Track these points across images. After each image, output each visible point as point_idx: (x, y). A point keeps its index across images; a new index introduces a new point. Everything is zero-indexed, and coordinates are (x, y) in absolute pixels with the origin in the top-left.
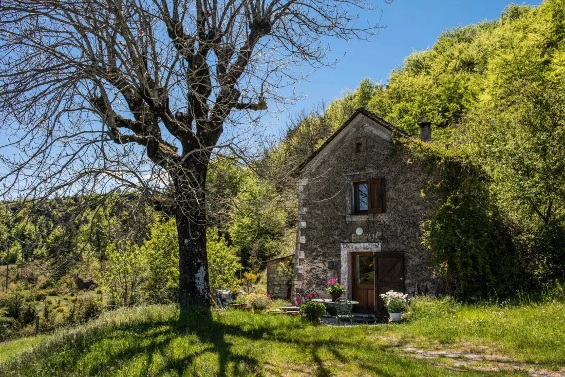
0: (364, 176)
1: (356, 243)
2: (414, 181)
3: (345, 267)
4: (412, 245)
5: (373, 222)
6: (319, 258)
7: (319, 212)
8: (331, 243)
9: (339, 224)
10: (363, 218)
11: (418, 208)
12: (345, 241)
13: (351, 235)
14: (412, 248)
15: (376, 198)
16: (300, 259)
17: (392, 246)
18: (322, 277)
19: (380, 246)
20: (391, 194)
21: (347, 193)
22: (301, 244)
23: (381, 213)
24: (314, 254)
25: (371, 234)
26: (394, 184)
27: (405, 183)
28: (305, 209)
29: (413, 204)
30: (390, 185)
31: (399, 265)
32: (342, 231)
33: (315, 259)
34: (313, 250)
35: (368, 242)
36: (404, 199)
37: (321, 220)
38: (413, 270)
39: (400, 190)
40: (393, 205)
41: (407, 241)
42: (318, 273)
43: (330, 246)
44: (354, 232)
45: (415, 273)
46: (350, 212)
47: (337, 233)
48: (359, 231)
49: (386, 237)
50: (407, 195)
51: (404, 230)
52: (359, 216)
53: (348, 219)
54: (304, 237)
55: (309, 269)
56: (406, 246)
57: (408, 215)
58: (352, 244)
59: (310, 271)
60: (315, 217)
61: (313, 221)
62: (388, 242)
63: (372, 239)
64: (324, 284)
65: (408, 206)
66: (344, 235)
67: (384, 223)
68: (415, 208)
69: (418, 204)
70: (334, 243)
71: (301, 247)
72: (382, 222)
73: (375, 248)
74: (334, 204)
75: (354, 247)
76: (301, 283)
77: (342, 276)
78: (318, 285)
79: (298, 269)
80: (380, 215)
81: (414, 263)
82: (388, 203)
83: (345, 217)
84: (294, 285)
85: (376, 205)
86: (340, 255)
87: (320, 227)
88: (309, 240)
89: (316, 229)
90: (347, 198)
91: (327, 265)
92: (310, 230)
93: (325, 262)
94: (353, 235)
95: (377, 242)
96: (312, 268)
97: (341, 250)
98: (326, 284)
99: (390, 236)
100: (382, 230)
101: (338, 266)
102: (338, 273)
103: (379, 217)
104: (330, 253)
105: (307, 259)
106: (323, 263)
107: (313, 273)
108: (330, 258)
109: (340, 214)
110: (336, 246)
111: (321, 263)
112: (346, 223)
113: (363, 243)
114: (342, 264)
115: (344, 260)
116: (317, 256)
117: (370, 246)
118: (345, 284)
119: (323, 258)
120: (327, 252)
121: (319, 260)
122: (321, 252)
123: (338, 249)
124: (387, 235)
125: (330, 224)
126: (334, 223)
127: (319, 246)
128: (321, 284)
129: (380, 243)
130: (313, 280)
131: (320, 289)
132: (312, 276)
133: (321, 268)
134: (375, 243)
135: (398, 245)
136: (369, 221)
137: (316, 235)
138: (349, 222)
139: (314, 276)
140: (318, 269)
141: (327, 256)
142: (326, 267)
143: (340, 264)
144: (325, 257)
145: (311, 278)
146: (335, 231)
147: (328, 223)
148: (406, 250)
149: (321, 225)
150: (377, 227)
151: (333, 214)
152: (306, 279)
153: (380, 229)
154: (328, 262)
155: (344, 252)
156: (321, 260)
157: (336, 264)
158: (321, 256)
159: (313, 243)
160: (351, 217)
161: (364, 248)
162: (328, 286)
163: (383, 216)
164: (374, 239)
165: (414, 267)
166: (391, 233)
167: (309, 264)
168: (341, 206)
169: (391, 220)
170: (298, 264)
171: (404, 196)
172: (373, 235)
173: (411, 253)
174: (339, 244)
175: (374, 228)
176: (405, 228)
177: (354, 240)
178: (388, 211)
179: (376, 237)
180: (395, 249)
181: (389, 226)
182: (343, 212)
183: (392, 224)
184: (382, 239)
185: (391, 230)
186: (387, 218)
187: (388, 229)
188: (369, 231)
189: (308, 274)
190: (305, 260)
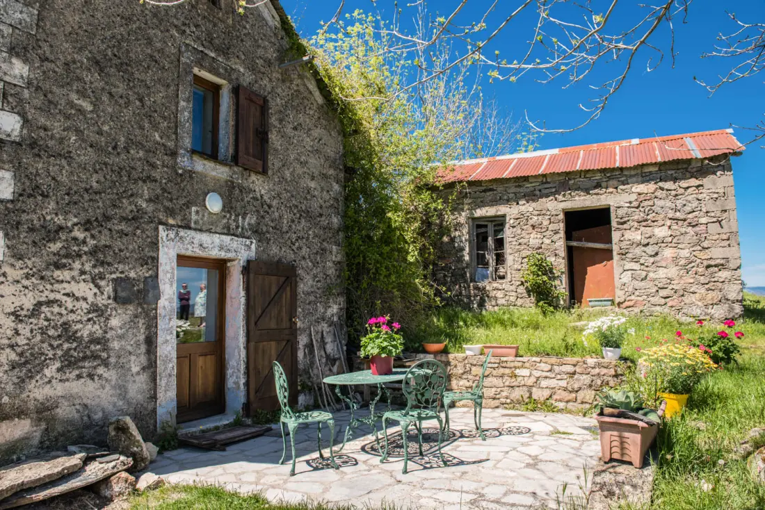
0: (226, 70)
1: (201, 230)
2: (308, 132)
3: (169, 295)
5: (241, 189)
6: (77, 265)
8: (123, 219)
9: (153, 166)
10: (219, 172)
11: (313, 185)
12: (171, 221)
13: (188, 205)
14: (304, 258)
17: (274, 250)
18: (85, 331)
19: (253, 246)
20: (274, 139)
21: (184, 92)
23: (256, 174)
24: (55, 247)
25: (237, 216)
26: (280, 121)
27: (296, 128)
29: (306, 176)
30: (273, 120)
32: (164, 190)
33: (58, 266)
34: (53, 233)
35: (229, 234)
36: (294, 160)
37: (94, 137)
38: (304, 302)
39: (289, 140)
40: (277, 163)
41: (297, 245)
42: (72, 317)
43: (123, 226)
44: (197, 201)
45: (308, 307)
46: (187, 142)
47: (146, 190)
48: (214, 204)
49: (264, 229)
50: (298, 154)
51: (293, 221)
53: (184, 161)
54: (6, 176)
56: (295, 253)
57: (299, 193)
58: (191, 233)
59: (35, 311)
60: (68, 117)
61: (57, 127)
62: (268, 241)
63: (237, 227)
64: (95, 357)
65: (299, 176)
66: (167, 204)
67: (262, 196)
68: (309, 185)
70: (136, 219)
72: (258, 195)
75: (196, 242)
77: (162, 324)
78: (69, 363)
80: (253, 177)
82: (269, 157)
83: (174, 154)
85: (251, 150)
86: (155, 260)
87: (86, 156)
88: (30, 190)
89: (68, 157)
91: (109, 289)
92: (39, 156)
93: (102, 278)
94: (194, 209)
95: (248, 238)
96: (43, 299)
97: (160, 245)
98: (104, 355)
99: (271, 229)
100: (258, 211)
101: (150, 295)
102: (147, 315)
103: (253, 182)
104: (121, 250)
105: (19, 264)
106: (93, 281)
107: (47, 319)
108: (121, 267)
109: (158, 138)
110: (143, 232)
111: (84, 281)
112: (174, 168)
113: (218, 235)
114: (162, 287)
115: (169, 275)
116: (67, 256)
117: (235, 245)
118: (169, 348)
119: (94, 266)
120: (109, 247)
121: (76, 273)
122: (84, 242)
123: (149, 240)
124: (266, 226)
125: (123, 156)
126: (140, 159)
127: (75, 220)
128: (85, 358)
129: (254, 241)
130: (45, 345)
131: (79, 377)
132: (43, 331)
133: (85, 299)
134: (244, 240)
135: (283, 249)
136: (232, 182)
137: (63, 178)
138: (185, 171)
139: (51, 332)
140: (69, 303)
141: (109, 259)
142: (105, 296)
143: (156, 287)
144: (102, 263)
145: (39, 338)
146: (140, 183)
147: (118, 154)
148: (295, 261)
149: (89, 149)
150: (248, 202)
151: (137, 132)
152: (12, 347)
153: (254, 209)
154: (113, 280)
155: (167, 254)
156: (83, 272)
157: (142, 286)
158: (84, 258)
159: (52, 205)
160: (192, 160)
161: (221, 248)
162: (113, 360)
163: (260, 181)
164: (242, 229)
165: (305, 295)
166: (272, 221)
167: (26, 283)
168: (164, 118)
169: (273, 194)
171: (295, 154)
172: (240, 219)
173: (302, 268)
174: (153, 226)
175: (243, 204)
176: (294, 217)
177: (195, 223)
178: (268, 173)
179: (246, 224)
180: (278, 258)
181: (269, 207)
182: (168, 137)
183: (274, 204)
184: (257, 231)
185: (273, 216)
186: (267, 188)
187: (268, 213)
188: (231, 208)
189: (20, 326)
190: (6, 268)
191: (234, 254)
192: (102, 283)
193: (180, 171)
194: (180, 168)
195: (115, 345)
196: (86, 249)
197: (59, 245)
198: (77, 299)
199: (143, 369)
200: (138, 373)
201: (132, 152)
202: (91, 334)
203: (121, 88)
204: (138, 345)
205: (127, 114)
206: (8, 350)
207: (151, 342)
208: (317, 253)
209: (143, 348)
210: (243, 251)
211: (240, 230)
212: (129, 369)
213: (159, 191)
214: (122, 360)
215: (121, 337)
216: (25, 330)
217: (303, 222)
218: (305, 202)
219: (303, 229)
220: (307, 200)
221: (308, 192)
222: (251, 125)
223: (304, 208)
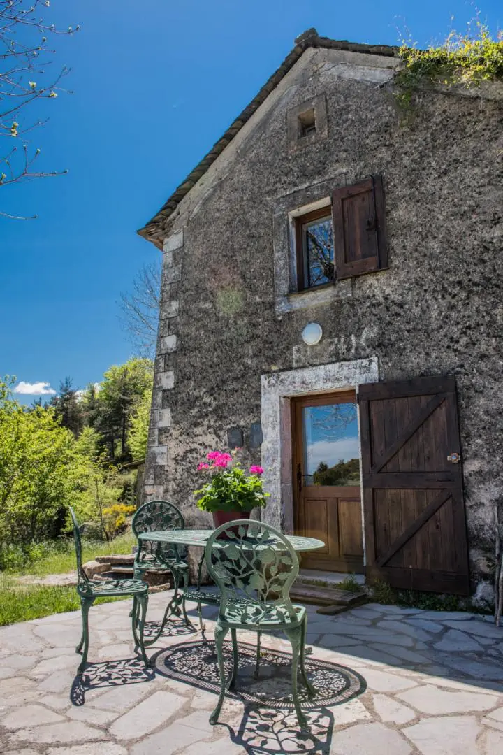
0: (321, 187)
1: (303, 367)
3: (272, 438)
4: (482, 347)
5: (353, 303)
6: (206, 422)
7: (208, 306)
8: (236, 379)
9: (254, 325)
10: (321, 298)
12: (274, 368)
13: (288, 348)
14: (483, 357)
15: (358, 233)
16: (160, 430)
17: (414, 361)
19: (374, 366)
20: (402, 213)
21: (278, 243)
22: (165, 391)
23: (374, 272)
24: (194, 412)
25: (348, 336)
26: (412, 184)
27: (445, 173)
28: (175, 305)
30: (399, 191)
31: (441, 414)
32: (265, 342)
33: (196, 425)
34: (192, 402)
35: (338, 360)
36: (447, 219)
37: (212, 325)
38: (490, 428)
41: (464, 340)
43: (235, 385)
44: (298, 340)
46: (284, 287)
47: (250, 349)
48: (312, 335)
49: (394, 338)
50: (455, 205)
51: (452, 307)
52: (312, 295)
53: (281, 308)
54: (171, 373)
55: (181, 454)
56: (461, 353)
57: (462, 261)
58: (294, 374)
59: (184, 457)
60: (198, 320)
61: (193, 331)
62: (400, 352)
63: (348, 350)
65: (461, 236)
66: (268, 353)
67: (386, 298)
68: (487, 237)
70: (243, 376)
71: (163, 398)
72: (381, 299)
73: (360, 374)
74: (244, 277)
75: (297, 380)
76: (161, 489)
77: (265, 466)
79: (155, 457)
80: (371, 280)
81: (492, 405)
82: (394, 242)
83: (271, 306)
84: (145, 495)
85: (359, 252)
86: (258, 407)
87: (210, 342)
88: (182, 379)
89: (199, 348)
90: (277, 255)
91: (225, 438)
92: (185, 355)
93: (221, 429)
94: (295, 348)
95: (366, 357)
96: (188, 449)
97: (263, 393)
99: (406, 333)
100: (380, 319)
101: (255, 438)
102: (254, 457)
103: (370, 286)
104: (233, 405)
105: (177, 427)
106: (215, 433)
107: (190, 462)
108: (233, 418)
109: (258, 299)
110: (249, 385)
111: (210, 433)
112: (274, 319)
113: (322, 367)
114: (264, 430)
115: (271, 419)
116: (201, 417)
117: (345, 371)
119: (216, 422)
120: (226, 404)
121: (205, 428)
122: (210, 404)
123: (254, 391)
124: (397, 332)
125: (233, 329)
126: (245, 325)
127: (204, 390)
129: (375, 359)
130: (189, 480)
132: (188, 471)
133: (211, 447)
134: (359, 361)
135: (433, 355)
136: (340, 301)
137: (198, 364)
138: (284, 316)
139: (193, 471)
140: (202, 450)
141: (226, 414)
142: (223, 444)
143: (260, 432)
144: (221, 418)
145: (186, 475)
146: (245, 345)
147: (230, 329)
148: (462, 366)
149: (211, 336)
150: (364, 314)
151: (242, 304)
152: (174, 480)
153: (374, 318)
154: (228, 430)
155: (269, 400)
156: (209, 427)
157: (249, 432)
158: (210, 416)
159: (193, 384)
160: (289, 302)
161: (327, 379)
163: (383, 280)
164: (357, 349)
165: (493, 417)
166: (408, 323)
167: (180, 438)
168: (262, 279)
169: (407, 285)
170: (156, 444)
171: (447, 209)
172: (353, 338)
173: (481, 373)
174: (257, 377)
175: (356, 319)
176: (454, 301)
177: (297, 362)
178: (396, 263)
179: (363, 342)
180: (423, 369)
181: (401, 306)
182: (266, 293)
183: (409, 298)
184: (379, 345)
185: (410, 315)
186: (395, 283)
187: (398, 315)
188: (340, 330)
189: (178, 467)
190: (172, 431)
191: (346, 382)
192: (221, 433)
193: (280, 319)
194: (278, 316)
196: (210, 409)
197: (196, 410)
198: (206, 447)
201: (239, 322)
203: (229, 278)
205: (234, 294)
206: (172, 482)
210: (357, 376)
211: (353, 351)
213: (261, 345)
216: (180, 469)
217: (476, 301)
218: (480, 268)
219: (478, 311)
220: (483, 261)
221: (487, 249)
222: (357, 222)
223: (476, 278)
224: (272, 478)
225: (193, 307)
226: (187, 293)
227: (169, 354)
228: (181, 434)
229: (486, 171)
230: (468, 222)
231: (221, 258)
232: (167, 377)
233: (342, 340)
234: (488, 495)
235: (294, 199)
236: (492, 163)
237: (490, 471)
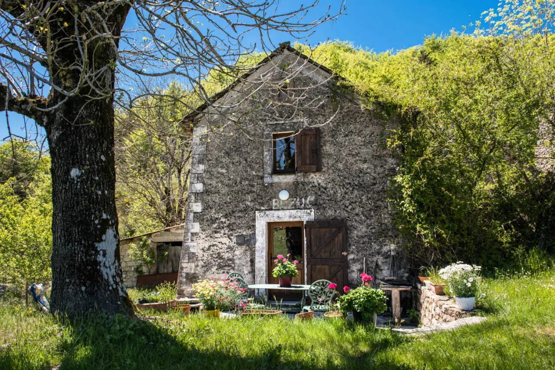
0: (290, 126)
1: (278, 210)
2: (359, 134)
3: (261, 241)
5: (303, 184)
6: (222, 231)
7: (224, 171)
8: (241, 211)
9: (253, 186)
10: (289, 179)
11: (365, 166)
12: (262, 208)
13: (271, 199)
14: (357, 215)
15: (308, 153)
16: (192, 234)
17: (330, 213)
18: (226, 256)
19: (313, 213)
20: (328, 148)
21: (266, 147)
22: (195, 213)
23: (314, 172)
24: (215, 225)
25: (301, 198)
26: (333, 136)
27: (347, 136)
28: (202, 167)
29: (359, 162)
30: (327, 138)
31: (340, 236)
32: (258, 195)
33: (216, 232)
34: (213, 221)
35: (296, 209)
36: (346, 156)
37: (226, 182)
38: (358, 242)
39: (341, 145)
40: (331, 162)
41: (350, 207)
42: (221, 250)
43: (240, 214)
44: (276, 196)
45: (362, 245)
46: (269, 170)
47: (249, 197)
48: (284, 196)
49: (322, 202)
50: (350, 151)
51: (346, 193)
52: (284, 176)
53: (267, 180)
54: (199, 204)
55: (207, 247)
56: (349, 212)
57: (351, 175)
58: (273, 212)
59: (209, 249)
60: (217, 178)
61: (214, 183)
62: (324, 208)
63: (301, 204)
64: (229, 266)
65: (352, 164)
66: (259, 201)
67: (319, 184)
68: (362, 167)
69: (365, 161)
70: (245, 210)
71: (194, 217)
72: (316, 184)
73: (305, 216)
74: (246, 160)
75: (275, 215)
76: (193, 265)
77: (257, 254)
78: (220, 267)
79: (188, 247)
80: (312, 175)
81: (360, 234)
82: (324, 160)
83: (262, 178)
84: (182, 268)
85: (308, 161)
86: (254, 226)
87: (225, 190)
88: (207, 207)
89: (218, 192)
90: (266, 153)
91: (234, 240)
92: (209, 195)
94: (274, 200)
95: (309, 209)
96: (211, 244)
97: (256, 220)
98: (233, 265)
99: (327, 201)
100: (316, 193)
101: (252, 241)
102: (251, 250)
103: (312, 178)
104: (239, 224)
105: (204, 233)
106: (228, 237)
107: (213, 251)
108: (239, 231)
109: (254, 173)
110: (249, 215)
111: (225, 237)
112: (263, 184)
113: (288, 211)
114: (257, 237)
115: (261, 233)
116: (219, 228)
117: (299, 214)
118: (262, 265)
119: (228, 231)
120: (235, 223)
121: (222, 234)
122: (225, 223)
123: (251, 218)
124: (323, 200)
125: (239, 186)
126: (246, 185)
127: (222, 215)
128: (226, 266)
129: (313, 210)
130: (212, 260)
131: (223, 272)
132: (211, 255)
133: (226, 244)
134: (306, 210)
135: (338, 212)
136: (298, 182)
137: (217, 201)
138: (269, 184)
139: (214, 256)
140: (220, 245)
141: (235, 228)
142: (233, 243)
143: (255, 238)
144: (232, 230)
145: (210, 258)
146: (247, 195)
147: (237, 185)
148: (349, 217)
149: (225, 187)
150: (309, 190)
151: (245, 174)
152: (202, 260)
153: (313, 192)
154: (236, 236)
155: (260, 223)
156: (224, 234)
157: (248, 238)
158: (225, 228)
159: (214, 211)
160: (272, 177)
161: (290, 217)
162: (236, 268)
163: (318, 176)
164: (305, 205)
165: (359, 238)
166: (328, 197)
167: (206, 239)
168: (257, 163)
169: (328, 180)
170: (190, 241)
171: (347, 152)
172: (303, 199)
173: (356, 221)
174: (253, 212)
175: (305, 191)
176: (347, 191)
177: (275, 207)
178: (324, 170)
179: (307, 202)
180: (333, 217)
181: (325, 189)
182: (259, 171)
183: (329, 186)
184: (316, 204)
185: (329, 193)
186: (323, 178)
187: (324, 193)
188: (297, 195)
189: (204, 253)
190: (200, 235)
191: (299, 219)
192: (232, 237)
193: (266, 185)
194: (266, 183)
195: (237, 262)
196: (226, 225)
197: (216, 225)
198: (223, 244)
199: (249, 272)
200: (247, 274)
201: (243, 183)
202: (228, 257)
203: (237, 159)
204: (247, 263)
205: (240, 168)
207: (252, 261)
208: (370, 210)
209: (249, 263)
211: (303, 205)
212: (243, 272)
213: (256, 196)
214: (240, 268)
215: (240, 259)
216: (206, 255)
217: (356, 192)
218: (358, 179)
219: (356, 196)
220: (360, 177)
221: (361, 172)
222: (308, 148)
223: (356, 183)
224: (261, 260)
225: (213, 170)
226: (210, 162)
227: (198, 193)
228: (206, 237)
229: (363, 139)
230: (355, 159)
231: (232, 147)
232: (197, 206)
233: (298, 200)
234: (356, 268)
235: (276, 127)
236: (365, 137)
237: (357, 259)
